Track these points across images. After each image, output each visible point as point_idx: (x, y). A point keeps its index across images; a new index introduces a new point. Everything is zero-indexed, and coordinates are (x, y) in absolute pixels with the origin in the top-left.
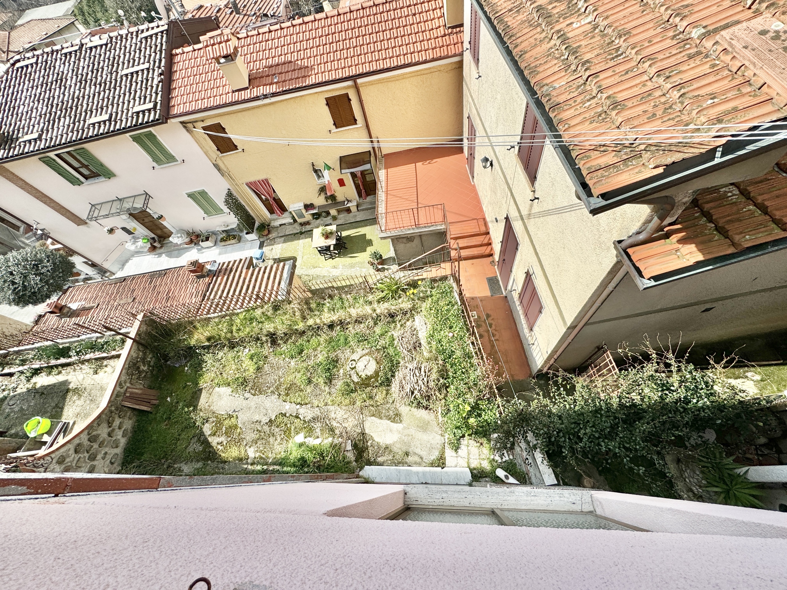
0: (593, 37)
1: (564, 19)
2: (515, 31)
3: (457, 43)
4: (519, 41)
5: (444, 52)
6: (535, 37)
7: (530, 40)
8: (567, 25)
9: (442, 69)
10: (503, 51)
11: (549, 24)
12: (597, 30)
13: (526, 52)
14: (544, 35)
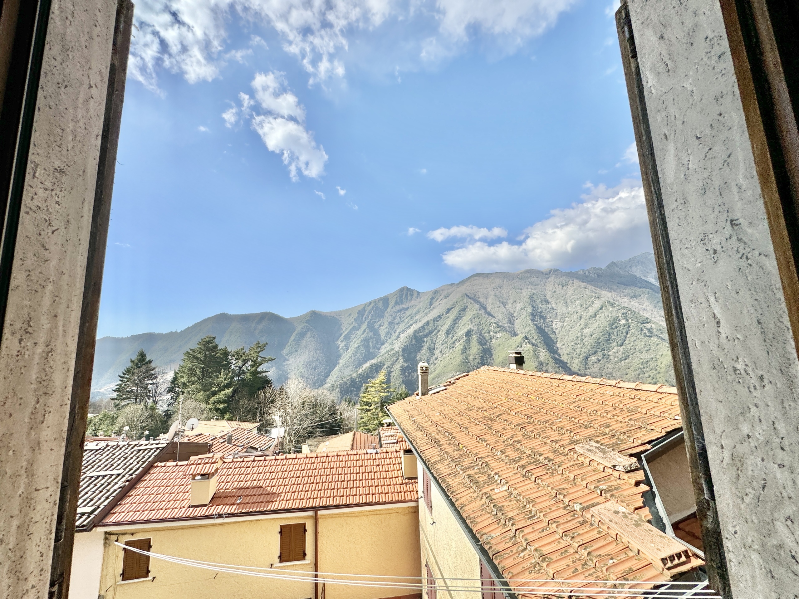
0: (511, 501)
1: (488, 485)
2: (455, 489)
3: (413, 491)
4: (459, 496)
5: (401, 497)
6: (470, 495)
7: (467, 496)
8: (491, 490)
9: (400, 511)
10: (448, 502)
11: (478, 487)
12: (512, 497)
13: (465, 506)
14: (476, 494)
